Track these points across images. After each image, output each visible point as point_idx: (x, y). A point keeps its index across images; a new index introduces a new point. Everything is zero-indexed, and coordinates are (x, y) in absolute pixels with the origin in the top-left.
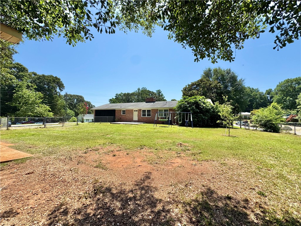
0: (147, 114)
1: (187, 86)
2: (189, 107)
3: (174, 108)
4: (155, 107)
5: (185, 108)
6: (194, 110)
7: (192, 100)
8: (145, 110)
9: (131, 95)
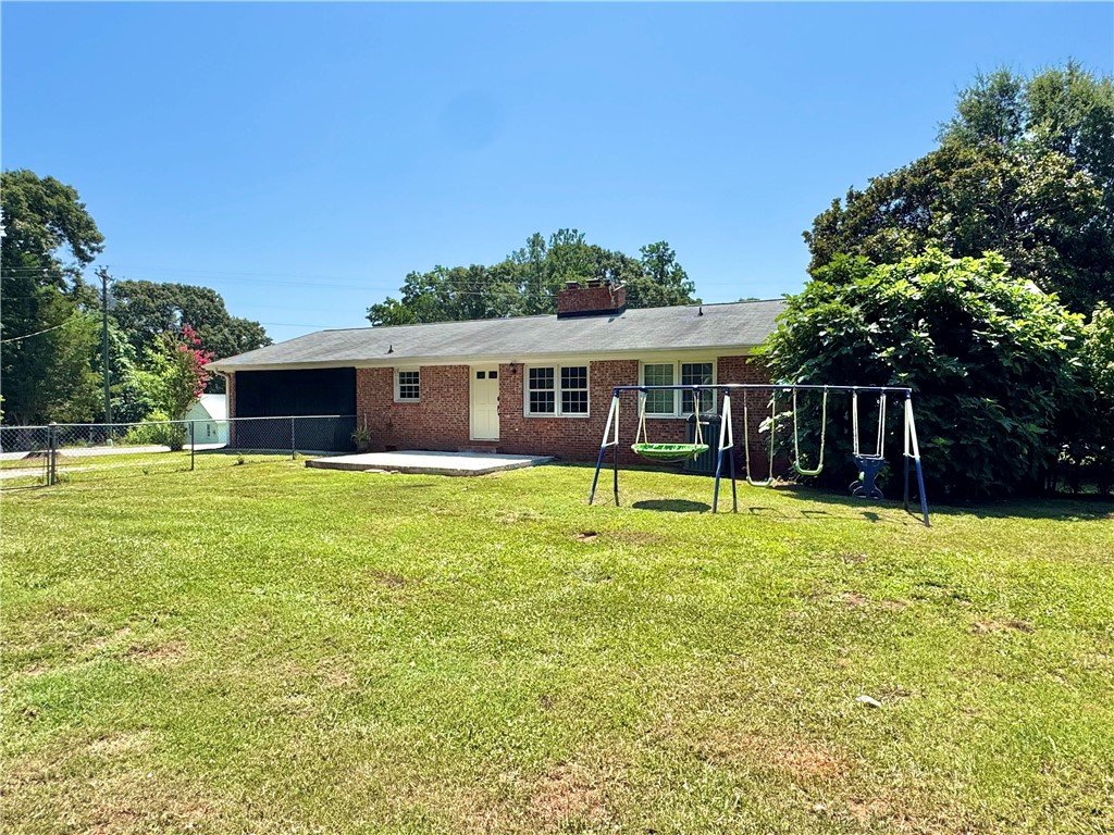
0: (565, 396)
1: (844, 206)
2: (883, 340)
3: (754, 351)
4: (618, 345)
5: (847, 350)
6: (920, 367)
7: (903, 282)
8: (551, 371)
9: (494, 275)
